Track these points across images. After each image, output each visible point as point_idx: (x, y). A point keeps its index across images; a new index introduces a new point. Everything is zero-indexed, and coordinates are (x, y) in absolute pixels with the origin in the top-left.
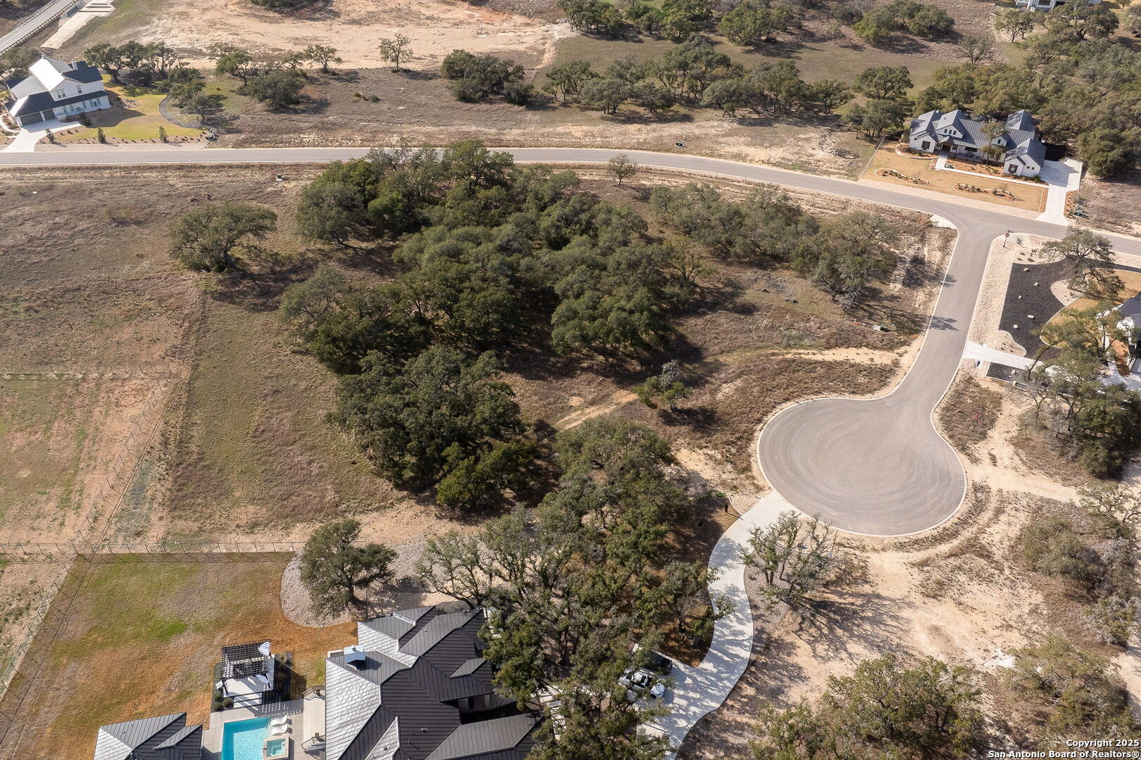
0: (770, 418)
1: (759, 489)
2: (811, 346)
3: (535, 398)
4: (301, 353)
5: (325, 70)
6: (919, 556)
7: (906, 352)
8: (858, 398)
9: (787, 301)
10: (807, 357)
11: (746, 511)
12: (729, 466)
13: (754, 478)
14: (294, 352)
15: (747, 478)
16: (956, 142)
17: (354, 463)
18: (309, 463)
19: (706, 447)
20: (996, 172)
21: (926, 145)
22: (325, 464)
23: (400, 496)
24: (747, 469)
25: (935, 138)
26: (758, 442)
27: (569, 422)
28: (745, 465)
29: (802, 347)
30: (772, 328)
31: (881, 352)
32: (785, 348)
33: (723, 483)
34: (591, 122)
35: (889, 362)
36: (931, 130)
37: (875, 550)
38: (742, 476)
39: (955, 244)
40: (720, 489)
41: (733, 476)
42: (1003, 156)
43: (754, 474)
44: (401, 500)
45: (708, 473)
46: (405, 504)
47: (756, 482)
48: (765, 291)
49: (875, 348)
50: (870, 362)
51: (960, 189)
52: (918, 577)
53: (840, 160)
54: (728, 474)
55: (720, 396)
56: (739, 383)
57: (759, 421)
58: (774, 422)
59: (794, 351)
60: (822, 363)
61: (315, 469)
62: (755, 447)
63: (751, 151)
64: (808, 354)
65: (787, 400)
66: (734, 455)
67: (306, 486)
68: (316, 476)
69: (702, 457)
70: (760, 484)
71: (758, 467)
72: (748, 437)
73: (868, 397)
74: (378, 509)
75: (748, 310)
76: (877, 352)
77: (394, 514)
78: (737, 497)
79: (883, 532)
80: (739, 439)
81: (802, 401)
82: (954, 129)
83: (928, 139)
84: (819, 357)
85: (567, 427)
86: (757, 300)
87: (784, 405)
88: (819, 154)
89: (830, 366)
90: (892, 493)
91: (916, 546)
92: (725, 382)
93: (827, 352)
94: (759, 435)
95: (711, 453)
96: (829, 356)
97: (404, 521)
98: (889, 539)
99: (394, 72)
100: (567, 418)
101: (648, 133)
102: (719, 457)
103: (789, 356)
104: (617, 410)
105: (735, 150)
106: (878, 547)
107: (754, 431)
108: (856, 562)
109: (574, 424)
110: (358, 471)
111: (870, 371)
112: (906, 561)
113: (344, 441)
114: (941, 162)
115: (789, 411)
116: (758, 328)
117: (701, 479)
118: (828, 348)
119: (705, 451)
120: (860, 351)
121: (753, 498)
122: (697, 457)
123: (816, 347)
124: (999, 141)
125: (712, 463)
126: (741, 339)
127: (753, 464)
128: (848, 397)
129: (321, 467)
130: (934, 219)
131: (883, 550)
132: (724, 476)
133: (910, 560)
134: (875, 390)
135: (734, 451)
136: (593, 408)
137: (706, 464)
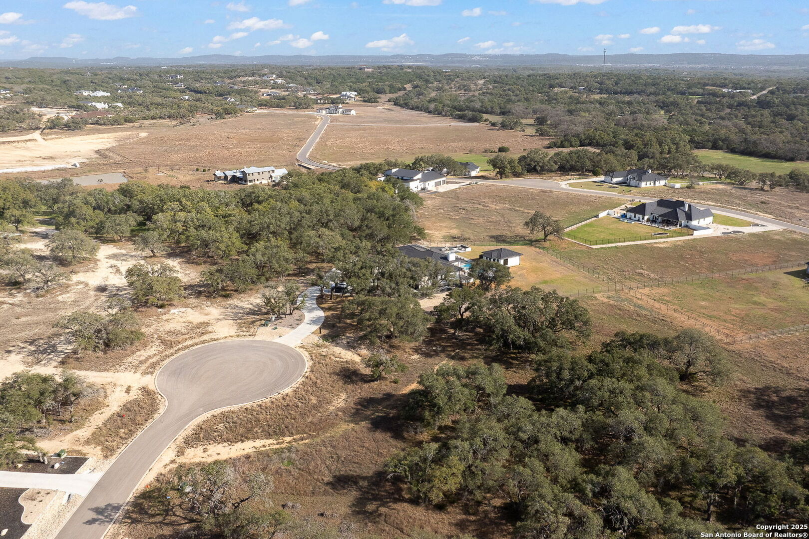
0: (300, 380)
1: (302, 347)
2: (267, 454)
6: (205, 337)
11: (308, 336)
12: (324, 354)
13: (307, 351)
15: (311, 351)
19: (343, 362)
26: (307, 366)
32: (292, 448)
33: (326, 347)
35: (188, 451)
37: (232, 337)
40: (327, 344)
41: (320, 350)
43: (307, 353)
45: (338, 350)
47: (305, 350)
49: (198, 465)
50: (209, 447)
52: (210, 329)
57: (307, 378)
58: (297, 378)
59: (283, 446)
60: (256, 438)
64: (270, 445)
69: (344, 357)
70: (302, 349)
75: (341, 482)
78: (316, 342)
86: (330, 499)
91: (206, 341)
94: (307, 370)
95: (338, 359)
96: (248, 447)
102: (332, 357)
108: (244, 328)
112: (215, 334)
115: (287, 386)
117: (341, 347)
120: (214, 459)
122: (347, 357)
123: (261, 454)
125: (336, 354)
127: (308, 356)
128: (237, 408)
132: (326, 350)
133: (211, 335)
134: (209, 420)
137: (340, 354)
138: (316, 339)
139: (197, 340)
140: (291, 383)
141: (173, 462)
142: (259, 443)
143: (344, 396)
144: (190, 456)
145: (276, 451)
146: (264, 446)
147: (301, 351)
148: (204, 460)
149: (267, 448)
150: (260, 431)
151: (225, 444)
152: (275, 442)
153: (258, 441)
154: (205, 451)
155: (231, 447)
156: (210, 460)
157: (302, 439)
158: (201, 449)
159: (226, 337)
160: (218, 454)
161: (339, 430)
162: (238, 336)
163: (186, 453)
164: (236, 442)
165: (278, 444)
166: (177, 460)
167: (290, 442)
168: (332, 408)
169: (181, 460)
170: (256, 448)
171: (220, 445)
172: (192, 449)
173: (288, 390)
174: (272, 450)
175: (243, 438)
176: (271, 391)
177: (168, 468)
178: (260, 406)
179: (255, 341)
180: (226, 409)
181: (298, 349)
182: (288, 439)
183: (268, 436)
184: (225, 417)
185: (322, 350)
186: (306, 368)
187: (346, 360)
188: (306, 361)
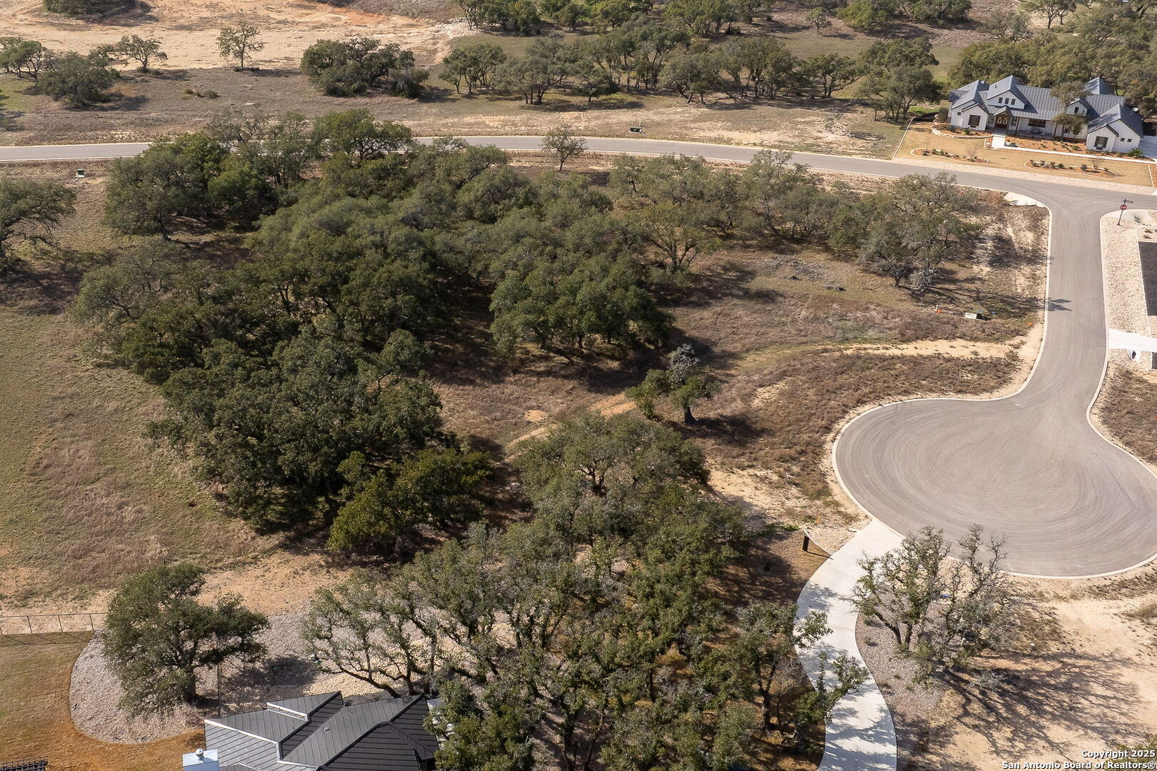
0: (843, 426)
1: (850, 519)
2: (879, 340)
3: (471, 413)
4: (108, 366)
5: (144, 70)
6: (1134, 603)
7: (1023, 343)
8: (969, 398)
9: (829, 288)
10: (877, 352)
11: (837, 548)
12: (794, 490)
13: (837, 504)
14: (99, 366)
15: (827, 504)
16: (1015, 114)
17: (192, 505)
18: (120, 507)
19: (751, 467)
20: (1077, 149)
21: (974, 121)
22: (145, 508)
23: (268, 547)
24: (823, 492)
25: (985, 110)
26: (833, 456)
28: (820, 486)
29: (866, 341)
30: (816, 319)
31: (986, 344)
32: (842, 342)
33: (790, 512)
34: (509, 111)
35: (1002, 355)
36: (978, 101)
37: (1059, 597)
38: (818, 503)
39: (1049, 222)
40: (787, 521)
41: (804, 503)
42: (1085, 128)
43: (837, 498)
44: (269, 552)
45: (762, 499)
46: (276, 558)
47: (842, 509)
48: (794, 278)
49: (976, 339)
51: (1035, 165)
52: (1144, 633)
53: (860, 142)
54: (795, 500)
55: (756, 403)
56: (781, 385)
57: (828, 429)
58: (851, 431)
59: (855, 345)
60: (903, 359)
61: (129, 513)
62: (830, 462)
63: (735, 135)
65: (861, 402)
66: (798, 475)
67: (114, 538)
68: (131, 524)
69: (749, 480)
70: (849, 511)
71: (840, 489)
72: (816, 450)
73: (985, 397)
74: (232, 566)
76: (978, 344)
77: (259, 572)
78: (818, 530)
79: (1066, 573)
80: (802, 453)
81: (887, 404)
82: (1011, 97)
83: (977, 111)
84: (894, 351)
86: (785, 288)
87: (860, 409)
88: (830, 137)
89: (915, 362)
90: (1063, 518)
92: (761, 386)
93: (904, 346)
95: (761, 473)
96: (910, 350)
97: (277, 582)
98: (1076, 581)
99: (238, 70)
100: (524, 437)
101: (589, 120)
102: (775, 478)
103: (849, 352)
105: (713, 134)
106: (1066, 593)
107: (824, 442)
108: (1036, 615)
110: (200, 516)
111: (976, 365)
112: (1117, 611)
113: (176, 476)
114: (999, 141)
115: (869, 417)
116: (794, 321)
117: (752, 508)
118: (908, 341)
119: (751, 471)
120: (954, 343)
121: (843, 531)
122: (740, 481)
123: (887, 341)
124: (1077, 109)
125: (765, 487)
126: (773, 333)
127: (832, 485)
128: (953, 397)
129: (140, 511)
130: (1010, 197)
131: (1074, 597)
132: (789, 504)
134: (993, 388)
135: (796, 469)
137: (756, 488)
140: (862, 424)
141: (1016, 347)
144: (994, 350)
146: (886, 349)
147: (852, 505)
148: (971, 343)
149: (879, 346)
151: (947, 356)
152: (870, 351)
153: (898, 355)
154: (975, 353)
155: (937, 352)
156: (962, 342)
158: (984, 356)
160: (952, 347)
164: (931, 356)
165: (865, 349)
166: (1009, 347)
167: (846, 349)
169: (1004, 347)
170: (898, 348)
171: (955, 356)
172: (996, 357)
174: (872, 344)
175: (922, 360)
177: (1017, 341)
181: (863, 511)
183: (882, 358)
185: (799, 504)
186: (834, 451)
187: (745, 473)
188: (835, 468)
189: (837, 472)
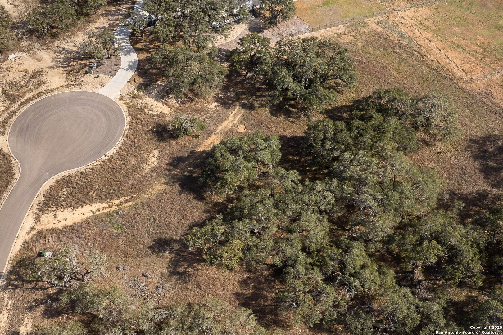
0: (122, 139)
1: (121, 99)
2: (101, 218)
6: (41, 89)
7: (29, 232)
11: (125, 86)
12: (139, 107)
13: (125, 104)
15: (128, 104)
24: (129, 108)
26: (126, 122)
27: (237, 114)
28: (131, 109)
31: (48, 226)
33: (140, 98)
35: (43, 217)
37: (62, 87)
38: (131, 104)
40: (141, 94)
41: (136, 102)
45: (150, 101)
47: (123, 102)
49: (52, 230)
50: (58, 213)
52: (44, 78)
57: (127, 136)
58: (119, 137)
59: (113, 209)
60: (92, 201)
64: (103, 208)
65: (113, 157)
66: (138, 113)
69: (155, 109)
70: (121, 101)
71: (124, 108)
72: (132, 125)
73: (60, 175)
75: (159, 245)
81: (102, 158)
85: (236, 111)
86: (150, 260)
87: (115, 152)
91: (42, 94)
93: (89, 215)
94: (126, 127)
95: (150, 112)
96: (88, 212)
98: (55, 93)
100: (240, 116)
102: (146, 111)
104: (215, 130)
107: (129, 128)
108: (71, 77)
109: (233, 114)
111: (58, 204)
112: (48, 84)
117: (153, 97)
118: (87, 220)
119: (154, 114)
120: (64, 224)
121: (123, 93)
122: (158, 110)
123: (98, 218)
125: (149, 107)
127: (126, 110)
132: (140, 101)
133: (45, 85)
134: (55, 185)
135: (139, 116)
136: (229, 127)
137: (152, 106)
138: (132, 89)
139: (34, 93)
140: (114, 143)
141: (33, 228)
142: (95, 207)
143: (156, 153)
144: (45, 222)
145: (108, 215)
146: (99, 210)
147: (120, 103)
148: (55, 226)
149: (102, 212)
150: (94, 195)
151: (70, 209)
152: (107, 206)
153: (93, 205)
154: (55, 217)
155: (74, 212)
156: (60, 226)
157: (126, 201)
158: (52, 214)
159: (58, 88)
160: (65, 219)
161: (155, 190)
162: (68, 86)
163: (41, 219)
164: (77, 207)
165: (109, 207)
166: (36, 227)
167: (118, 205)
168: (147, 168)
169: (39, 227)
170: (93, 212)
171: (66, 211)
172: (46, 215)
173: (112, 152)
174: (105, 213)
175: (82, 202)
176: (99, 154)
177: (31, 235)
178: (92, 169)
179: (82, 93)
180: (66, 173)
181: (117, 102)
182: (116, 202)
183: (101, 200)
184: (66, 181)
185: (137, 101)
186: (125, 125)
187: (157, 113)
188: (125, 117)
189: (125, 115)
